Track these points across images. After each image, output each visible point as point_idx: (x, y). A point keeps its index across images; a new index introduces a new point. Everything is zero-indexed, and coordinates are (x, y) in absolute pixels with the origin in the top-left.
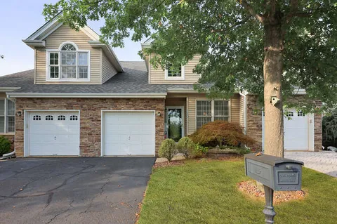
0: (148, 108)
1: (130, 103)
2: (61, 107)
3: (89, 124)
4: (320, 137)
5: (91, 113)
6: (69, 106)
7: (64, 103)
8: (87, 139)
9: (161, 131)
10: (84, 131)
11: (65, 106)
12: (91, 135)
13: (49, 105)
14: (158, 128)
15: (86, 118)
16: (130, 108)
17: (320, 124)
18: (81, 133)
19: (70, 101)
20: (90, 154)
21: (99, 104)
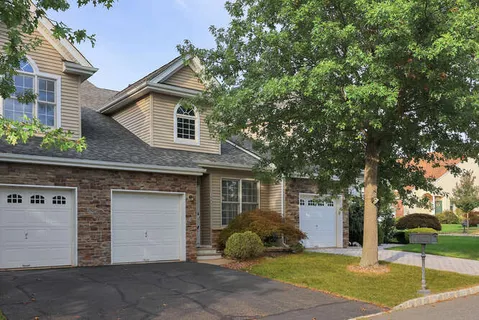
0: (177, 188)
1: (152, 179)
2: (44, 181)
3: (92, 211)
4: (347, 231)
5: (95, 192)
6: (59, 180)
7: (50, 174)
8: (88, 237)
9: (193, 223)
10: (85, 223)
11: (52, 180)
12: (96, 229)
13: (23, 175)
14: (190, 219)
15: (88, 201)
16: (151, 188)
17: (347, 217)
18: (80, 227)
19: (61, 172)
20: (97, 262)
21: (108, 179)
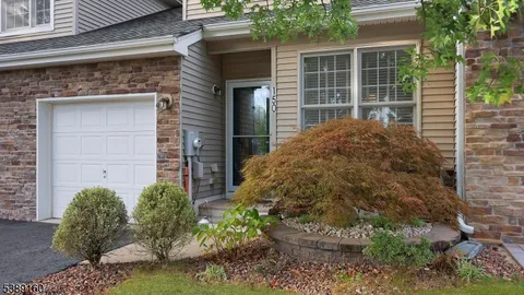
0: (139, 86)
1: (97, 74)
3: (12, 135)
5: (17, 106)
8: (9, 174)
12: (17, 163)
16: (95, 91)
20: (16, 214)
21: (33, 83)
